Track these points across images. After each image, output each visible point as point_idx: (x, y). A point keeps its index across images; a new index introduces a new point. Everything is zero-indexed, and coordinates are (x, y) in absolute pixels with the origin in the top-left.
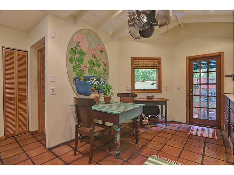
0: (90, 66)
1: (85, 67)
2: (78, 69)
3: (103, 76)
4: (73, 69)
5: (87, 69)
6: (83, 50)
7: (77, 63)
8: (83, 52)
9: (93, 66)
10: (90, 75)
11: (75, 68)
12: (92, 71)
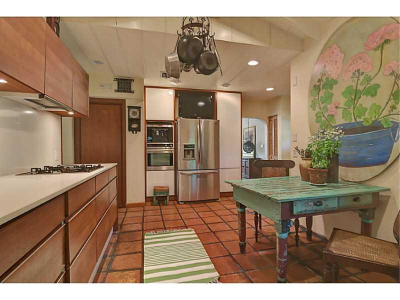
0: (346, 102)
1: (336, 107)
2: (324, 116)
3: (389, 115)
4: (316, 118)
5: (340, 111)
6: (332, 76)
7: (322, 106)
8: (332, 79)
9: (355, 100)
10: (347, 122)
11: (319, 115)
12: (352, 112)
